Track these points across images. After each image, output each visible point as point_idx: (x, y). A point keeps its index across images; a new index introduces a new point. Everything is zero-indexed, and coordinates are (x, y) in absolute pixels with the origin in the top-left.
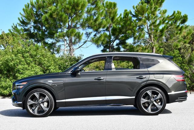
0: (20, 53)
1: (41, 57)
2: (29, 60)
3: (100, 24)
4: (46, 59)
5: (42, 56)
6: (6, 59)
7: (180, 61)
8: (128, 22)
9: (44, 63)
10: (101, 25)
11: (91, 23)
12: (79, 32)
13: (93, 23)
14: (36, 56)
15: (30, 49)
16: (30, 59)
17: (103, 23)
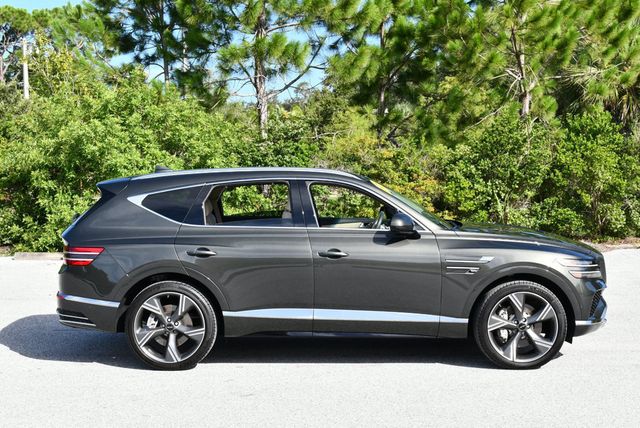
0: (111, 112)
1: (180, 127)
2: (144, 136)
3: (360, 17)
4: (194, 131)
5: (183, 121)
6: (75, 134)
7: (617, 144)
8: (455, 14)
9: (191, 145)
10: (364, 19)
11: (332, 13)
12: (298, 44)
13: (337, 13)
14: (162, 121)
15: (143, 100)
16: (143, 132)
17: (371, 15)
